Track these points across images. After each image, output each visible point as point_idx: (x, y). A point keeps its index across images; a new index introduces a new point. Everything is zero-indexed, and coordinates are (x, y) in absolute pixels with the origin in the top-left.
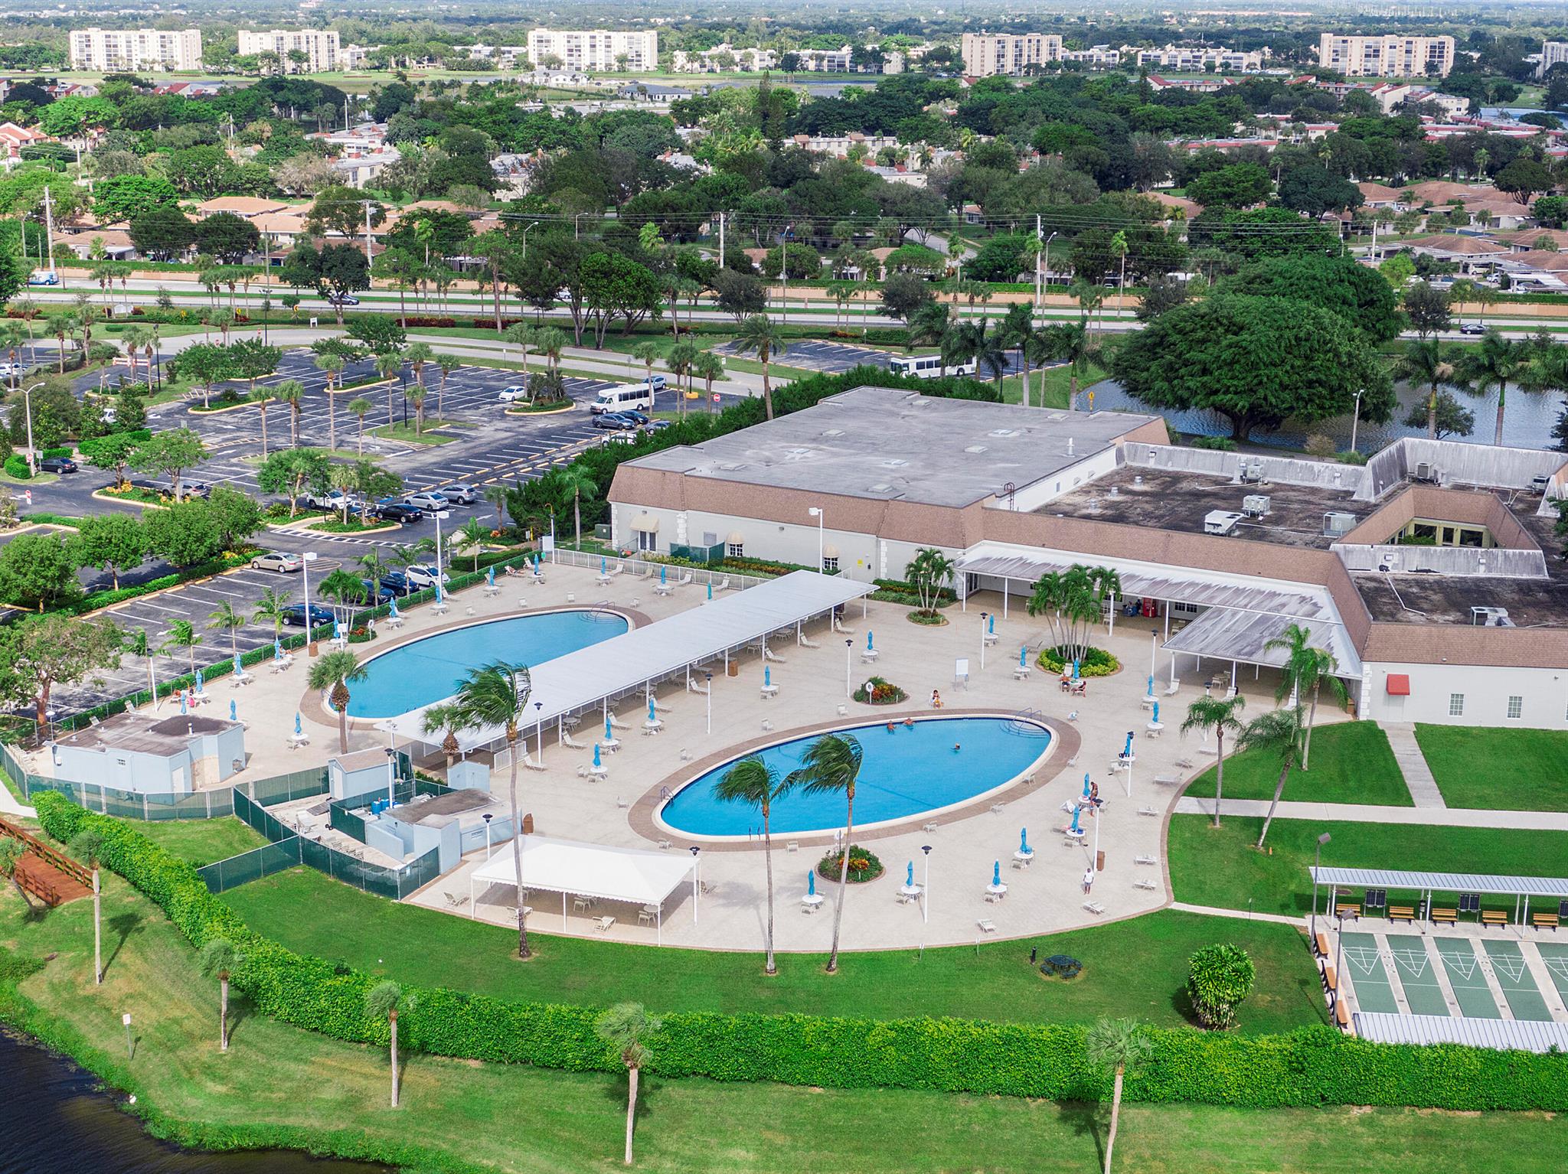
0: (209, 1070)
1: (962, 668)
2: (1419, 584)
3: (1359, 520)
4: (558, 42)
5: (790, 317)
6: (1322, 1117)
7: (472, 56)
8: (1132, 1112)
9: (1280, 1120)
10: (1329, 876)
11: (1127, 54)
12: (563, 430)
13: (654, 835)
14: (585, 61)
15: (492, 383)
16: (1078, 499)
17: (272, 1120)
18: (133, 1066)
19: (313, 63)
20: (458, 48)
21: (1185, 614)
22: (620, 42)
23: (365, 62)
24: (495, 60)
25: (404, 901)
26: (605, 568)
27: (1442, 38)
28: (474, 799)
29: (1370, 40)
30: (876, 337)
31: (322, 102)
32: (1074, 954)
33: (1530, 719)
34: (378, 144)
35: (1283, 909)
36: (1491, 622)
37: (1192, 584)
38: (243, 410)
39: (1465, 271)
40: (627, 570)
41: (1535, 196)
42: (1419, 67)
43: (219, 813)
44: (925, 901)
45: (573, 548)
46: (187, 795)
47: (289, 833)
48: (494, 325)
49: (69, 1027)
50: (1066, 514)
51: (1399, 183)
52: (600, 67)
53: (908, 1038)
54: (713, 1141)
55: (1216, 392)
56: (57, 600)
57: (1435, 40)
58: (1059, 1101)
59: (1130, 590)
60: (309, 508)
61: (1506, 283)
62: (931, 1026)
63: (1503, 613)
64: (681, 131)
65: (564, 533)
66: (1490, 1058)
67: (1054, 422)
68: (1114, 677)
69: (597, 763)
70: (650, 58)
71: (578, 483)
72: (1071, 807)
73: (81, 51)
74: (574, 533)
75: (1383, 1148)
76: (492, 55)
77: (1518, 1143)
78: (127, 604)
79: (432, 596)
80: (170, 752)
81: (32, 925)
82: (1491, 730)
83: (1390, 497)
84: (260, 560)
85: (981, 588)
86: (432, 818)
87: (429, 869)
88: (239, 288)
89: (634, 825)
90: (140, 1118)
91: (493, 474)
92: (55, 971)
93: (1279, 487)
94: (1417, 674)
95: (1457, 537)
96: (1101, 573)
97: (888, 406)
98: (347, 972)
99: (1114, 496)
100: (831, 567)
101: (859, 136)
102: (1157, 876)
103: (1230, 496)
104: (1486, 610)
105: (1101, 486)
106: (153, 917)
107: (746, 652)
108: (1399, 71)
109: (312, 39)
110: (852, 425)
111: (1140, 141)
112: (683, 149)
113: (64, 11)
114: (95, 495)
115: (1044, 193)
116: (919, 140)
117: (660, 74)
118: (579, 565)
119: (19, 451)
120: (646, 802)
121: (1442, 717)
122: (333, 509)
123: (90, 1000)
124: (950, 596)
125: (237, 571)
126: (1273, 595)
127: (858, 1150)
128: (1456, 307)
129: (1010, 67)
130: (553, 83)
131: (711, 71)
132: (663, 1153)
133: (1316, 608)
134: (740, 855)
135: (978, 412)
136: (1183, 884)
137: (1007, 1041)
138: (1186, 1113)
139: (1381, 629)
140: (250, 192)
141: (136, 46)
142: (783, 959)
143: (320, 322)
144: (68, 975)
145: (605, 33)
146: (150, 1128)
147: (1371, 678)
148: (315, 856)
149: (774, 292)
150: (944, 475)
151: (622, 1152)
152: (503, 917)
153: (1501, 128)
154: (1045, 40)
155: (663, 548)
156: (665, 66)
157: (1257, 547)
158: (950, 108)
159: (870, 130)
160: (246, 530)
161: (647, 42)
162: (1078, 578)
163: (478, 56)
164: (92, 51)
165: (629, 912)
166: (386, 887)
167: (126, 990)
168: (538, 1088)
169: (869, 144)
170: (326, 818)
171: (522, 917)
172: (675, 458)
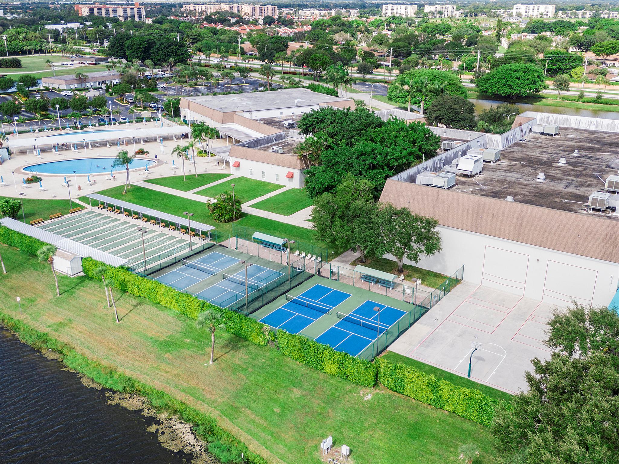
1: (162, 149)
4: (523, 9)
14: (530, 15)
22: (542, 8)
70: (551, 13)
88: (250, 62)
94: (242, 162)
117: (553, 18)
131: (570, 17)
141: (399, 9)
145: (538, 5)
156: (555, 16)
161: (551, 8)
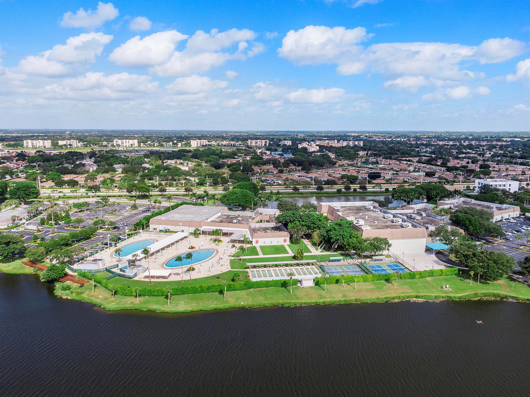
0: (112, 302)
1: (203, 243)
2: (260, 228)
3: (253, 220)
4: (120, 142)
5: (170, 193)
6: (248, 290)
7: (103, 144)
8: (227, 292)
9: (244, 291)
10: (249, 264)
11: (218, 143)
12: (138, 213)
13: (165, 268)
14: (125, 145)
15: (124, 206)
16: (216, 219)
17: (122, 306)
18: (101, 303)
19: (73, 146)
20: (101, 143)
21: (231, 234)
22: (131, 142)
23: (83, 146)
24: (108, 145)
25: (133, 279)
26: (150, 234)
27: (267, 140)
28: (140, 266)
29: (256, 141)
30: (184, 195)
31: (79, 155)
32: (220, 276)
33: (273, 244)
34: (92, 163)
35: (244, 269)
36: (268, 232)
37: (232, 230)
38: (84, 213)
39: (269, 181)
40: (153, 234)
41: (279, 168)
42: (263, 145)
43: (103, 271)
44: (201, 272)
45: (144, 231)
46: (98, 269)
47: (115, 273)
48: (122, 196)
49: (91, 299)
50: (215, 222)
51: (260, 166)
52: (127, 146)
53: (201, 287)
54: (179, 301)
55: (234, 203)
56: (67, 245)
57: (266, 141)
58: (219, 292)
59: (223, 231)
60: (101, 228)
61: (274, 183)
62: (203, 285)
63: (269, 231)
64: (146, 159)
65: (143, 229)
66: (266, 281)
67: (212, 208)
68: (222, 243)
69: (155, 260)
70: (136, 144)
71: (144, 222)
72: (218, 259)
73: (26, 144)
74: (144, 229)
75: (255, 293)
76: (107, 144)
77: (270, 290)
78: (78, 244)
79: (125, 239)
80: (96, 264)
81: (81, 288)
82: (269, 246)
83: (257, 216)
84: (97, 236)
85: (204, 233)
86: (135, 269)
87: (136, 275)
89: (162, 267)
90: (104, 308)
91: (129, 221)
92: (86, 293)
93: (242, 216)
94: (259, 239)
95: (265, 221)
96: (220, 230)
97: (188, 207)
98: (130, 287)
99: (221, 219)
100: (183, 231)
101: (176, 160)
102: (229, 267)
103: (236, 218)
104: (267, 231)
105: (219, 217)
106: (98, 285)
107: (173, 244)
108: (260, 145)
109: (73, 142)
110: (183, 211)
111: (221, 161)
112: (147, 163)
113: (17, 134)
114: (65, 228)
115: (207, 171)
116: (186, 160)
117: (138, 147)
118: (146, 233)
119: (50, 222)
120: (163, 264)
121: (263, 245)
122: (105, 228)
123: (93, 296)
124: (200, 234)
125: (93, 238)
126: (242, 231)
127: (196, 300)
128: (266, 187)
129: (199, 145)
130: (119, 149)
131: (148, 146)
132: (173, 303)
133: (247, 232)
134: (177, 269)
135: (201, 207)
136: (232, 267)
137: (213, 285)
138: (233, 292)
139: (254, 234)
140: (71, 174)
141: (38, 143)
142: (184, 281)
143: (92, 197)
144: (89, 293)
145: (128, 140)
146: (106, 309)
147: (254, 241)
148: (119, 275)
149: (167, 188)
150: (198, 217)
151: (168, 304)
152: (147, 280)
153: (275, 156)
154: (205, 141)
155: (158, 230)
156: (139, 146)
157: (240, 224)
158: (190, 154)
159: (178, 159)
160: (94, 232)
161: (136, 142)
162: (217, 230)
163: (105, 144)
164: (29, 144)
165: (163, 277)
166: (131, 278)
167: (98, 294)
168: (156, 298)
169: (178, 161)
170: (119, 270)
171: (150, 280)
172: (158, 217)
